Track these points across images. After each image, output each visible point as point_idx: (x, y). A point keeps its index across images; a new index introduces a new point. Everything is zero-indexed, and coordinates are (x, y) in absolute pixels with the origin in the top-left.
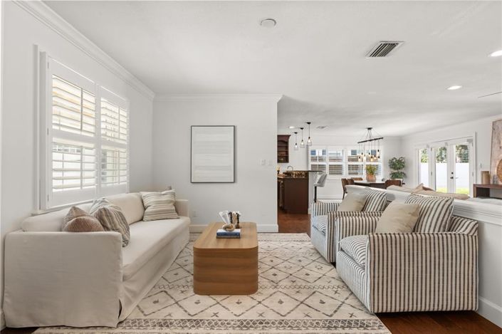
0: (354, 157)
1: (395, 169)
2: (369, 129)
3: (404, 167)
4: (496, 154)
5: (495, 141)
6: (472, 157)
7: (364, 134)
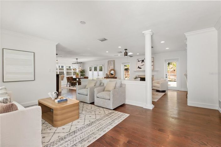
0: (69, 69)
1: (82, 73)
2: (77, 59)
3: (84, 72)
4: (109, 69)
5: (108, 66)
6: (103, 70)
7: (75, 61)
